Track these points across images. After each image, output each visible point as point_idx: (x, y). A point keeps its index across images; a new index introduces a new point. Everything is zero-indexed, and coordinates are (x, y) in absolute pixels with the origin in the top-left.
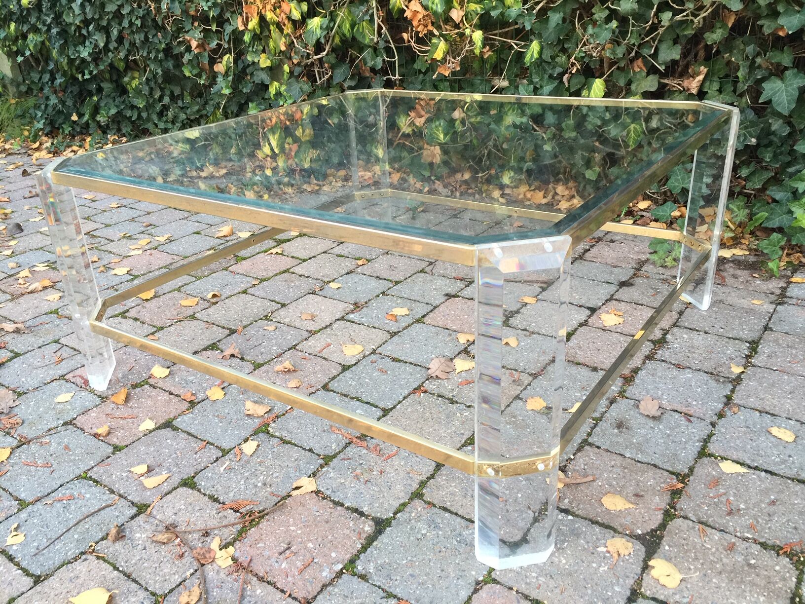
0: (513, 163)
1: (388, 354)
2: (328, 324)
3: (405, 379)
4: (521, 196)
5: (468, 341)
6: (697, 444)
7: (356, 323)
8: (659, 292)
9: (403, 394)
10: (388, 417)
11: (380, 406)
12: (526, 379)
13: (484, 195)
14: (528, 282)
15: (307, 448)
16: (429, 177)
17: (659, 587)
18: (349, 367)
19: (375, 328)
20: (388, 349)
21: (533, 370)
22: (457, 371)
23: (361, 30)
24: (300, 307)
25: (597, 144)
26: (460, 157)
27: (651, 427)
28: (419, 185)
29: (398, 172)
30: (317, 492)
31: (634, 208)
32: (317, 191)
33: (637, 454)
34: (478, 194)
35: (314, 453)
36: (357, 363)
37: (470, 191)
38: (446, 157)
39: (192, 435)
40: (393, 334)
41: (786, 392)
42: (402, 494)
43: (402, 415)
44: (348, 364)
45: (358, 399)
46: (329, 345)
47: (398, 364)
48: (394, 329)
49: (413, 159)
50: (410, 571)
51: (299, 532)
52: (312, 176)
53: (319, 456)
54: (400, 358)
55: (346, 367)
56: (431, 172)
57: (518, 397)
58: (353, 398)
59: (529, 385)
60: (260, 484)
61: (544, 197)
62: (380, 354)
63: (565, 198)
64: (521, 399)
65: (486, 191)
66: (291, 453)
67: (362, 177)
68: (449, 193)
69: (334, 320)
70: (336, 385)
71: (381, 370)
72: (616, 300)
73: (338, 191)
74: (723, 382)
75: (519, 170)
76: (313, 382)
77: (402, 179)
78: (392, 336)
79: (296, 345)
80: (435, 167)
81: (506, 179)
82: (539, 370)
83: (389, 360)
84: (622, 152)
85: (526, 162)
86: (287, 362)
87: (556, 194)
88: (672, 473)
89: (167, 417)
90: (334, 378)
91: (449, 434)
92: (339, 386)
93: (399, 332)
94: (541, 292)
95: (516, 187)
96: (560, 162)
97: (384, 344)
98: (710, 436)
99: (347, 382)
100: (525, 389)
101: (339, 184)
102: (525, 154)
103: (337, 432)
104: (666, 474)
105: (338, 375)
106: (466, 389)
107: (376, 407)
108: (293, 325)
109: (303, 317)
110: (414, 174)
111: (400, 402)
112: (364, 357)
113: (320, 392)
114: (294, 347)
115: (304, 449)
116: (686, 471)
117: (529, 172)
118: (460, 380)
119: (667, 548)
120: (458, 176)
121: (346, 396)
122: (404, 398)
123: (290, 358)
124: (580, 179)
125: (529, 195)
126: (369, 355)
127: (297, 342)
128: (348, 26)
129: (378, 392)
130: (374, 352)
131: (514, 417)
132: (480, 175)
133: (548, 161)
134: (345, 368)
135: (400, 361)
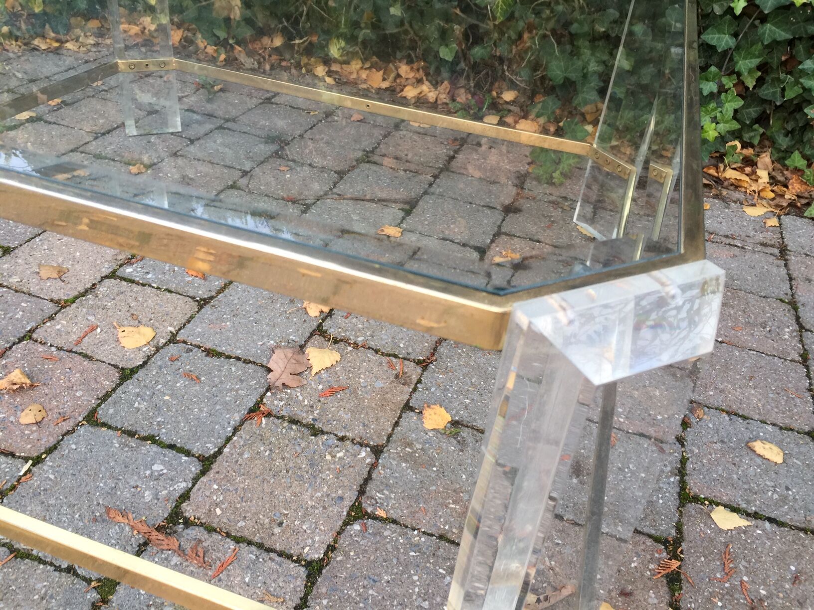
0: (343, 29)
1: (198, 341)
2: (89, 286)
3: (231, 390)
4: (354, 76)
5: (322, 312)
6: (672, 479)
7: (138, 283)
8: (553, 222)
9: (232, 423)
10: (211, 474)
11: (195, 451)
12: (414, 372)
13: (304, 71)
14: (384, 200)
16: (226, 40)
18: (134, 371)
19: (170, 291)
20: (196, 333)
21: (420, 354)
22: (314, 371)
24: (38, 255)
25: (458, 11)
26: (268, 14)
27: (620, 469)
28: (211, 49)
29: (179, 28)
31: (498, 100)
32: (57, 49)
33: (616, 525)
34: (296, 67)
35: (78, 575)
36: (145, 363)
37: (284, 64)
38: (248, 13)
40: (203, 303)
41: (745, 378)
43: (236, 467)
44: (130, 365)
45: (152, 439)
46: (93, 329)
47: (217, 362)
48: (202, 293)
49: (200, 10)
52: (47, 26)
53: (89, 581)
54: (219, 349)
55: (127, 372)
56: (228, 33)
57: (407, 407)
58: (145, 439)
59: (419, 381)
61: (384, 79)
62: (185, 342)
63: (409, 81)
64: (412, 409)
65: (306, 65)
66: (32, 581)
67: (125, 31)
68: (256, 65)
69: (99, 278)
70: (111, 411)
71: (188, 375)
72: (506, 234)
73: (89, 51)
74: (682, 378)
75: (351, 39)
76: (67, 408)
77: (186, 39)
78: (201, 307)
79: (32, 331)
80: (233, 24)
81: (335, 50)
82: (428, 354)
83: (200, 354)
84: (490, 25)
85: (361, 29)
86: (17, 372)
87: (399, 76)
88: (657, 540)
90: (107, 395)
91: (319, 500)
92: (117, 412)
93: (212, 298)
94: (403, 218)
95: (347, 63)
96: (406, 32)
97: (189, 321)
98: (683, 461)
99: (132, 405)
100: (415, 390)
101: (91, 41)
102: (361, 17)
103: (120, 519)
104: (649, 542)
105: (114, 390)
106: (332, 405)
107: (188, 453)
108: (25, 289)
109: (44, 273)
110: (203, 34)
111: (229, 439)
112: (158, 349)
113: (81, 430)
114: (28, 336)
115: (58, 569)
116: (673, 532)
117: (364, 43)
118: (320, 387)
120: (266, 41)
121: (131, 434)
122: (236, 430)
123: (22, 359)
124: (431, 58)
125: (364, 75)
126: (165, 344)
127: (34, 324)
129: (187, 421)
130: (173, 339)
131: (410, 445)
132: (297, 41)
133: (391, 30)
134: (126, 374)
135: (219, 355)
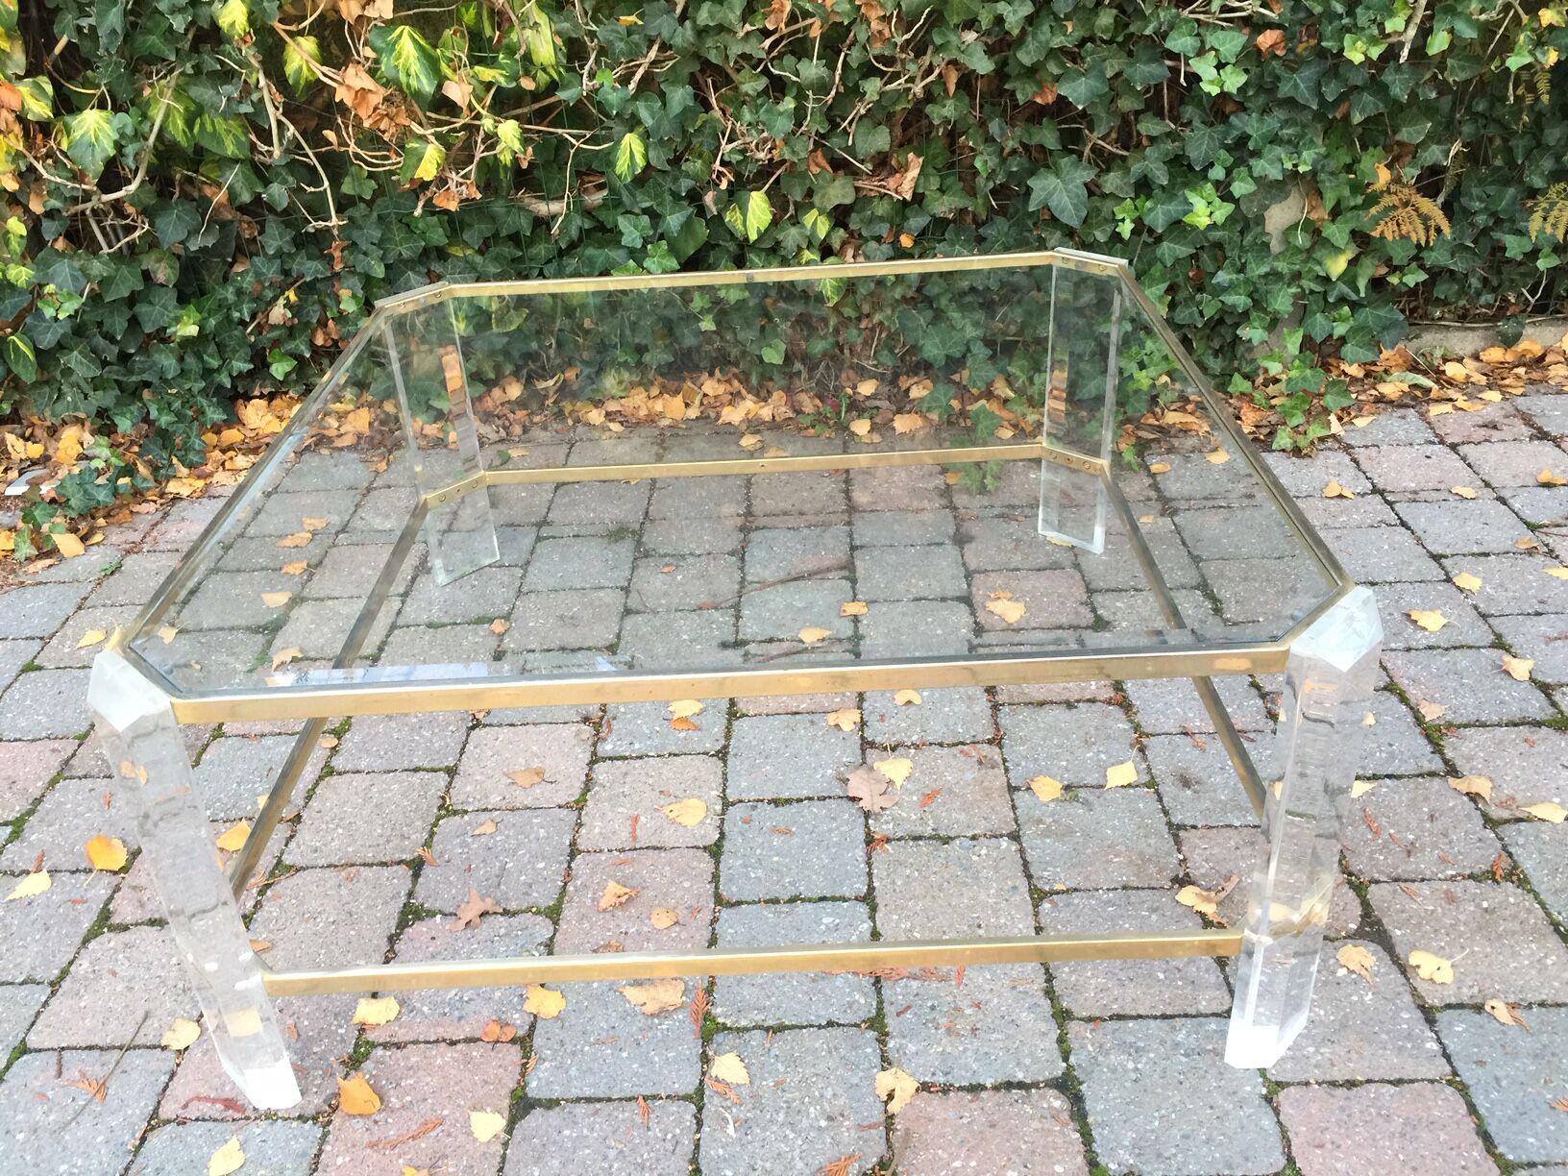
1: (754, 796)
2: (583, 778)
3: (831, 830)
4: (644, 411)
5: (853, 723)
7: (633, 758)
9: (860, 859)
10: (882, 908)
11: (847, 895)
12: (993, 753)
13: (571, 422)
15: (824, 1023)
17: (1439, 988)
18: (718, 845)
19: (676, 755)
20: (744, 788)
21: (985, 733)
22: (898, 784)
23: (209, 128)
24: (489, 764)
30: (925, 1087)
35: (843, 1025)
36: (722, 835)
39: (599, 1100)
40: (722, 755)
42: (1043, 1026)
43: (899, 895)
44: (709, 841)
45: (798, 899)
46: (635, 819)
47: (792, 809)
48: (711, 746)
50: (1176, 1133)
51: (973, 1164)
53: (857, 1026)
54: (783, 796)
55: (713, 849)
57: (1012, 788)
58: (791, 901)
59: (1005, 760)
60: (823, 1123)
61: (687, 405)
62: (741, 801)
63: (724, 400)
64: (1018, 789)
65: (571, 413)
66: (807, 1044)
68: (503, 433)
69: (585, 766)
70: (734, 889)
71: (776, 831)
72: (978, 572)
75: (636, 368)
76: (689, 901)
78: (724, 760)
79: (574, 844)
82: (993, 730)
83: (767, 806)
85: (651, 352)
87: (705, 396)
89: (505, 1091)
90: (716, 877)
91: (997, 896)
92: (742, 888)
93: (725, 747)
94: (853, 589)
97: (726, 780)
100: (1007, 770)
105: (717, 869)
106: (939, 810)
107: (843, 899)
108: (518, 806)
109: (521, 781)
111: (870, 875)
112: (722, 818)
113: (724, 915)
114: (575, 849)
115: (820, 1027)
118: (915, 798)
119: (1398, 932)
120: (497, 394)
121: (774, 901)
122: (869, 864)
123: (595, 873)
124: (747, 364)
125: (657, 407)
126: (724, 810)
127: (568, 836)
128: (180, 123)
129: (816, 873)
130: (726, 803)
132: (546, 384)
134: (714, 851)
135: (788, 801)
